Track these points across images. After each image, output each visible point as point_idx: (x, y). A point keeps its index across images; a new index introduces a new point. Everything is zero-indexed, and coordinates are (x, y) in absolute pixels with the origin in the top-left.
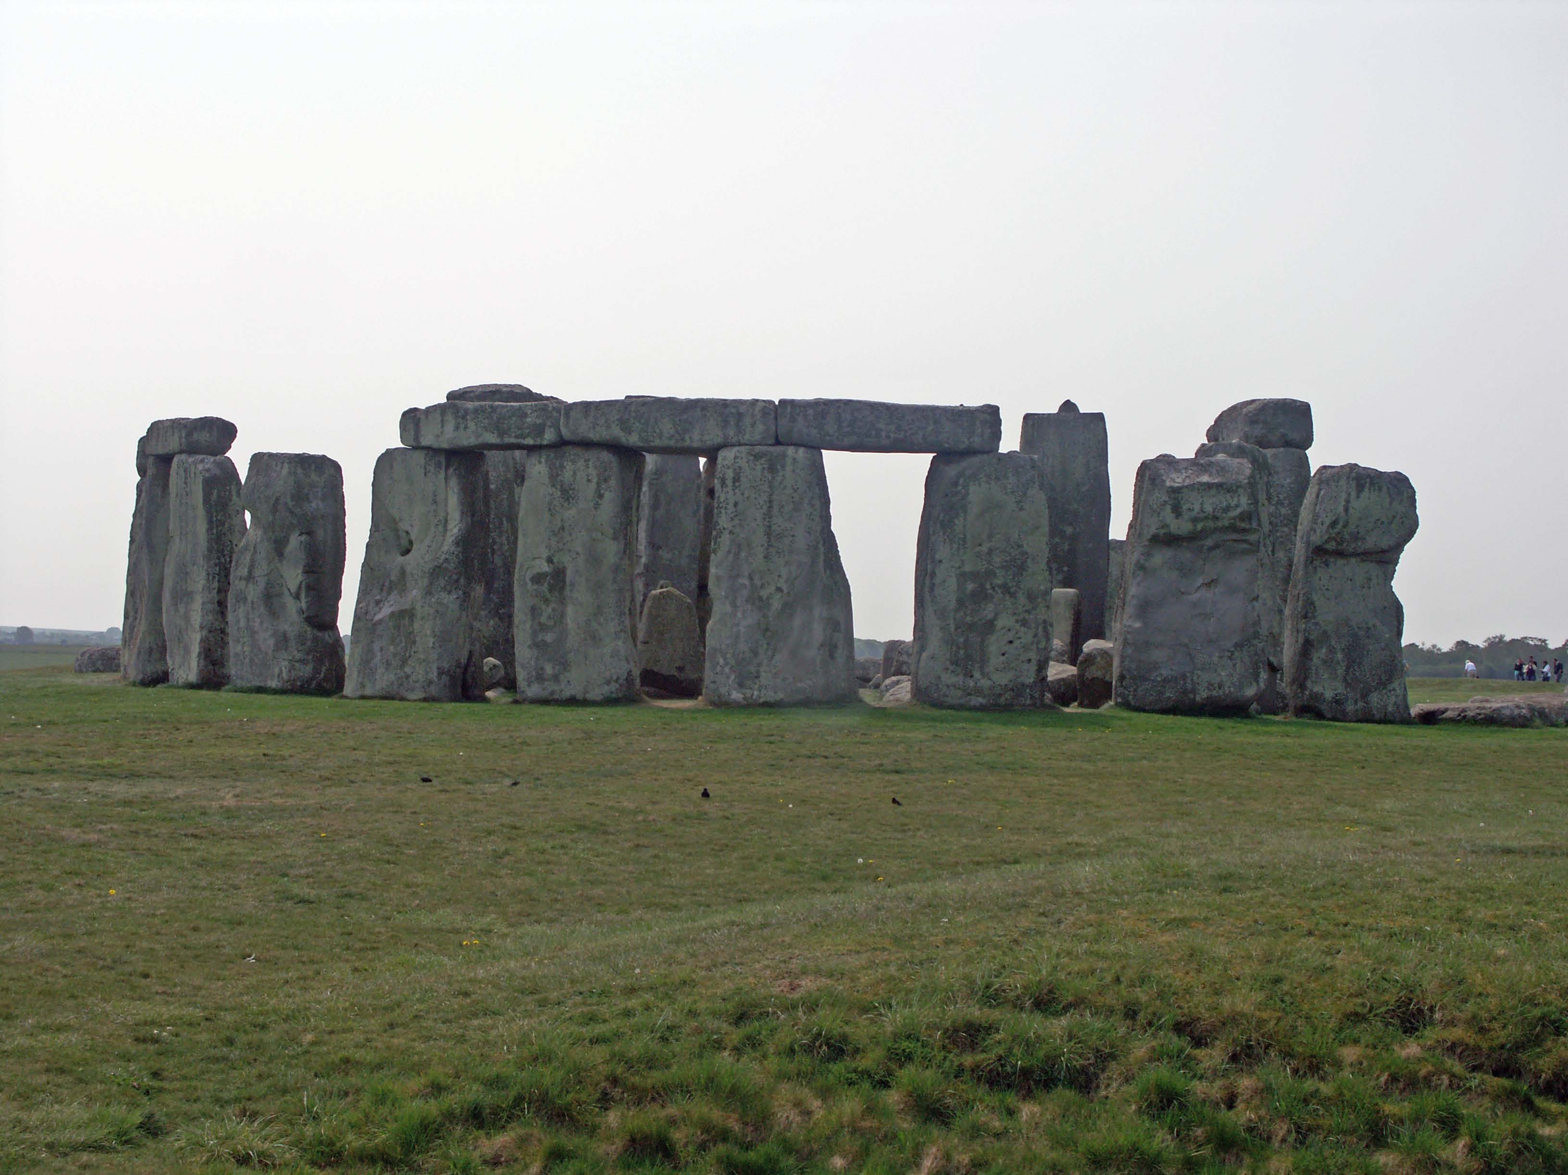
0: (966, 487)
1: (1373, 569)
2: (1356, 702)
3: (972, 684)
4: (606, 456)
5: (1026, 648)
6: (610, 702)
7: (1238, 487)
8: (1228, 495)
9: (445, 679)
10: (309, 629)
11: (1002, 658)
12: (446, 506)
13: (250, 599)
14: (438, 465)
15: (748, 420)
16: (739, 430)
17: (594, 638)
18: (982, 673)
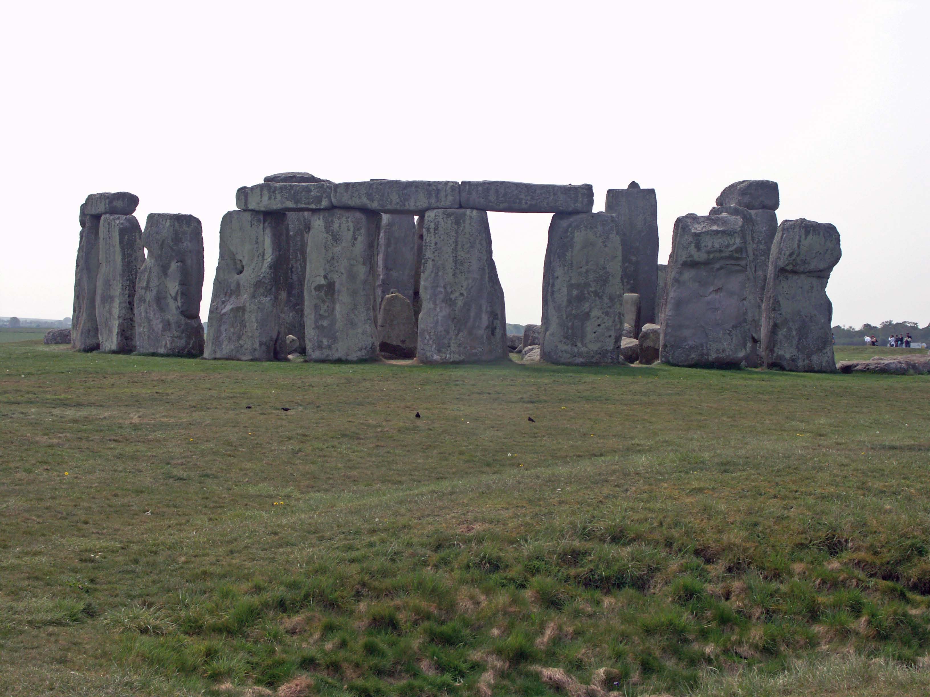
0: (572, 233)
1: (815, 281)
2: (804, 361)
3: (576, 350)
4: (358, 215)
5: (608, 329)
6: (362, 361)
7: (734, 233)
8: (729, 238)
9: (264, 348)
10: (183, 318)
11: (594, 335)
12: (264, 245)
13: (147, 301)
14: (259, 221)
15: (443, 194)
16: (438, 200)
17: (352, 323)
18: (582, 344)
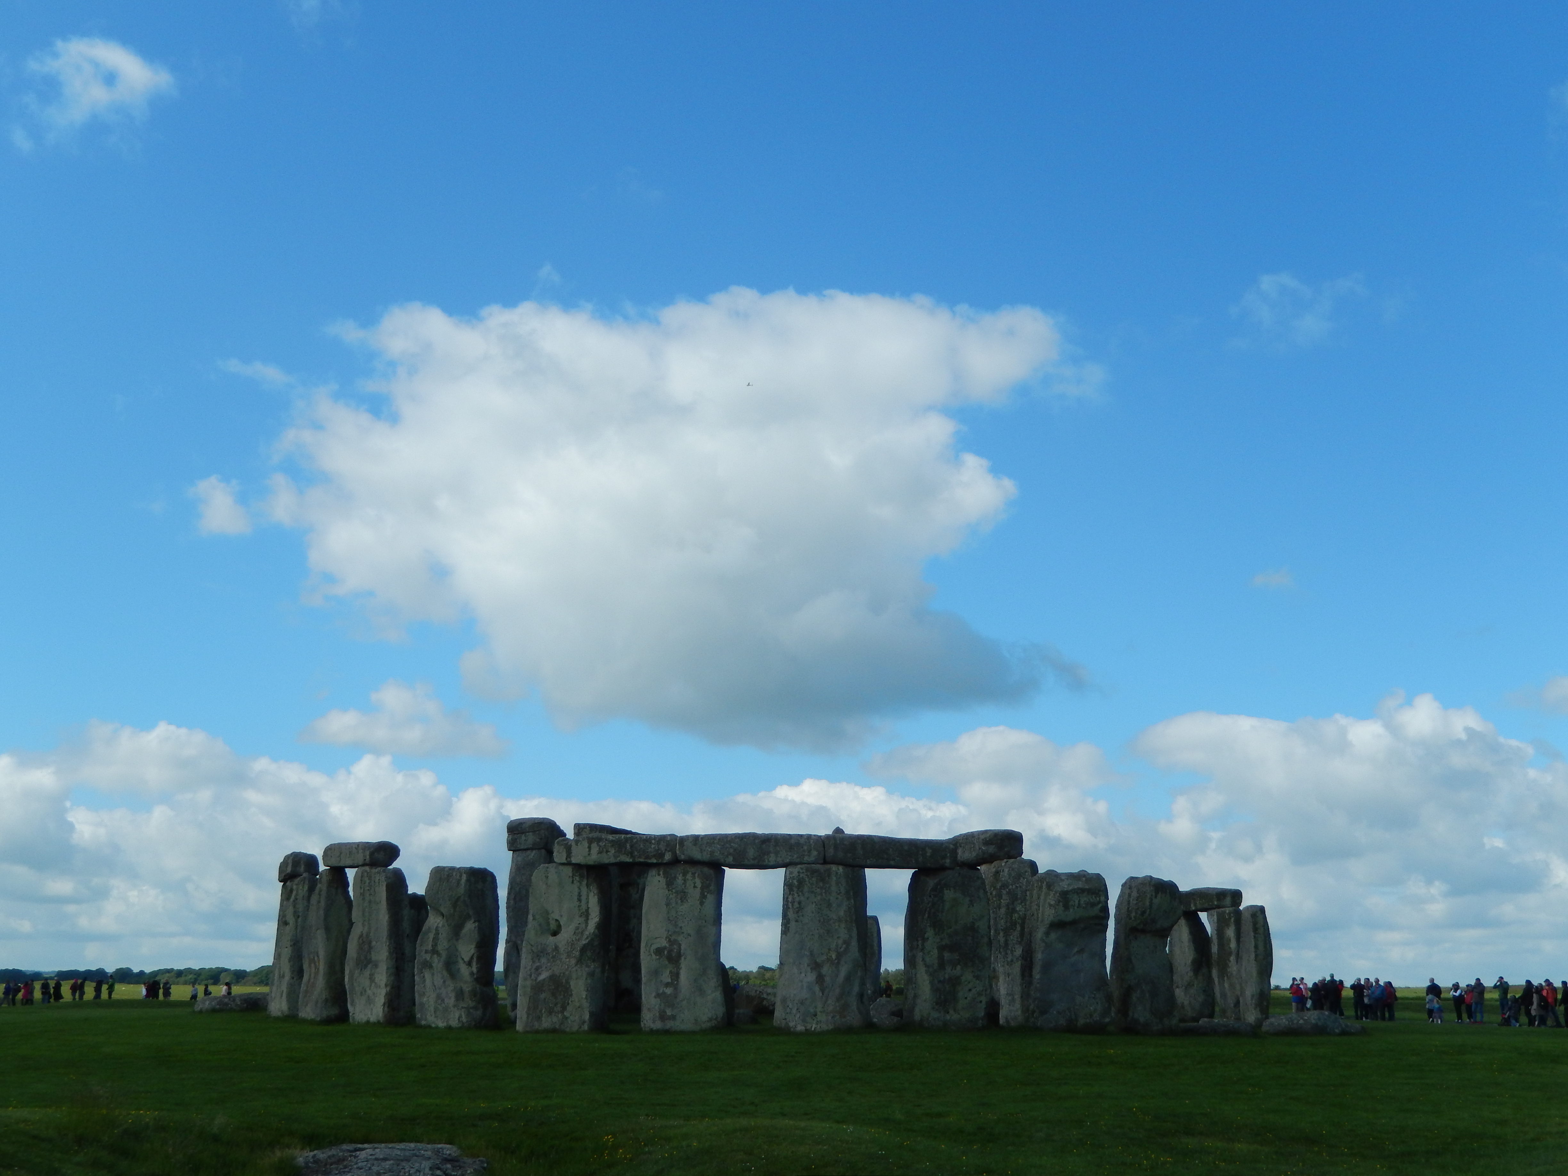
0: (942, 891)
1: (1157, 940)
2: (1158, 1025)
3: (949, 1017)
4: (706, 870)
5: (980, 994)
7: (1098, 891)
8: (1093, 896)
9: (593, 1019)
10: (478, 986)
11: (966, 1001)
12: (588, 903)
13: (434, 966)
14: (581, 876)
15: (806, 848)
16: (801, 855)
17: (700, 990)
18: (955, 1010)
